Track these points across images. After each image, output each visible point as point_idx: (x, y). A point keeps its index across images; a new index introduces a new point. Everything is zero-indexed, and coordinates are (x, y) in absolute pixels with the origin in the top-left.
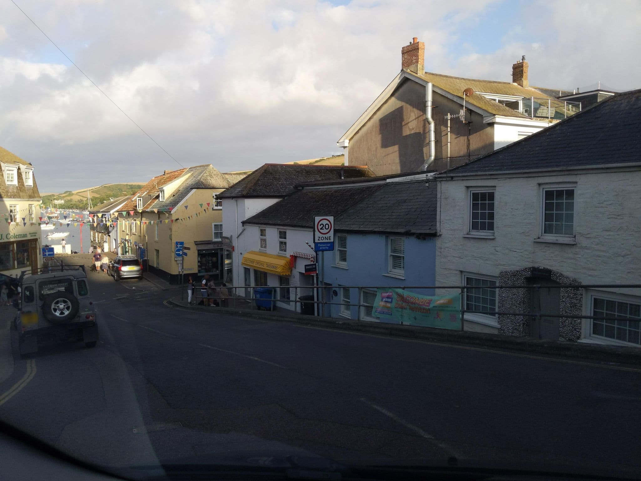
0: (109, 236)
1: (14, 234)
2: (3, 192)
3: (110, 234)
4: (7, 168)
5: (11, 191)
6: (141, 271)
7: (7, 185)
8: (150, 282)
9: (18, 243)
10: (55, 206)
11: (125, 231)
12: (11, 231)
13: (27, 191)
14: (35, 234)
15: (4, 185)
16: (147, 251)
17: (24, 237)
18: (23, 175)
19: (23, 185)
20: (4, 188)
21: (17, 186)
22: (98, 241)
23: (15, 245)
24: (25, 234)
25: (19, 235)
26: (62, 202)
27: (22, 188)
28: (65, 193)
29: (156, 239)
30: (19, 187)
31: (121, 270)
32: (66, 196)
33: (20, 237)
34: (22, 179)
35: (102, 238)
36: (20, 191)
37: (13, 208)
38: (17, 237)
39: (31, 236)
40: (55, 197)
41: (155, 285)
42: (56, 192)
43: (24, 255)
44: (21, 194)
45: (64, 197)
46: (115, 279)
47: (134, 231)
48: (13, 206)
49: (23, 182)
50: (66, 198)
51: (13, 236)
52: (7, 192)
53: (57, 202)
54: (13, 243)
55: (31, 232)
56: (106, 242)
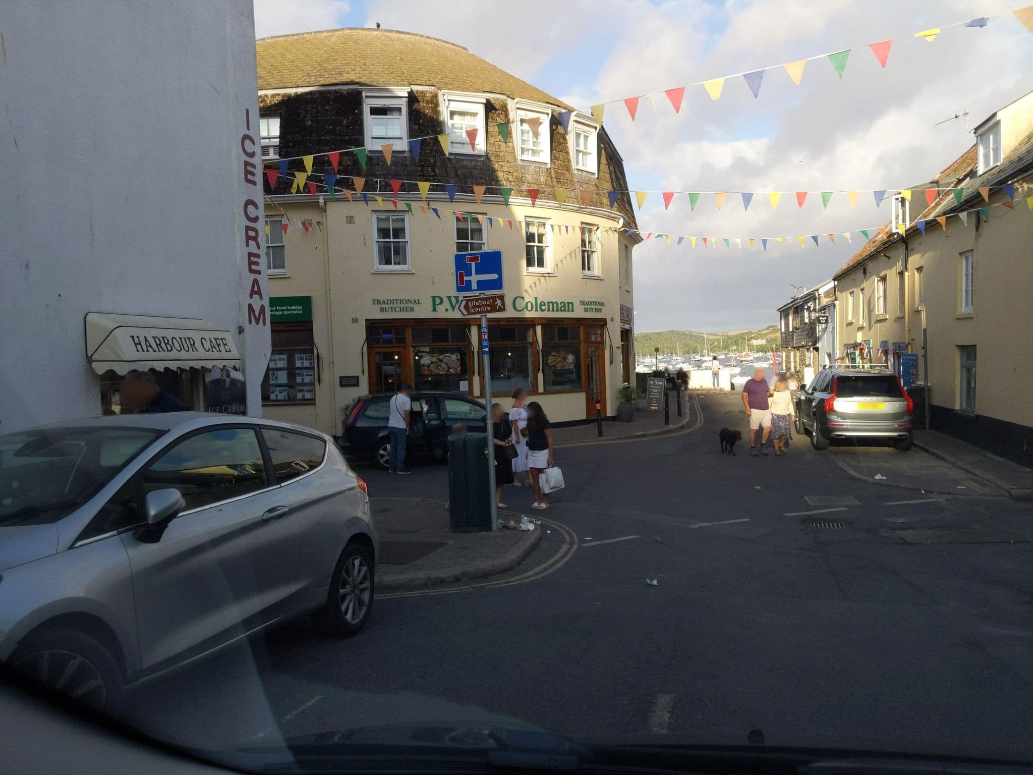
0: (817, 349)
1: (536, 298)
2: (508, 180)
3: (817, 345)
4: (522, 114)
5: (529, 178)
6: (906, 418)
7: (520, 162)
8: (943, 459)
9: (549, 325)
10: (751, 348)
11: (854, 321)
12: (526, 291)
13: (577, 186)
14: (599, 307)
15: (511, 159)
16: (925, 356)
17: (565, 310)
18: (568, 141)
19: (568, 168)
20: (511, 170)
21: (549, 166)
22: (795, 367)
23: (539, 329)
24: (568, 303)
25: (549, 303)
26: (762, 342)
27: (563, 174)
28: (767, 329)
29: (964, 309)
30: (556, 172)
31: (832, 410)
32: (769, 333)
33: (553, 310)
34: (568, 153)
35: (802, 361)
36: (558, 182)
37: (533, 230)
38: (543, 308)
39: (586, 310)
40: (753, 335)
41: (968, 471)
42: (754, 329)
43: (565, 359)
44: (560, 190)
45: (765, 334)
46: (812, 443)
47: (879, 310)
48: (536, 221)
49: (569, 161)
50: (769, 335)
51: (532, 304)
52: (520, 180)
53: (755, 342)
54: (531, 324)
55: (586, 300)
56: (809, 365)
